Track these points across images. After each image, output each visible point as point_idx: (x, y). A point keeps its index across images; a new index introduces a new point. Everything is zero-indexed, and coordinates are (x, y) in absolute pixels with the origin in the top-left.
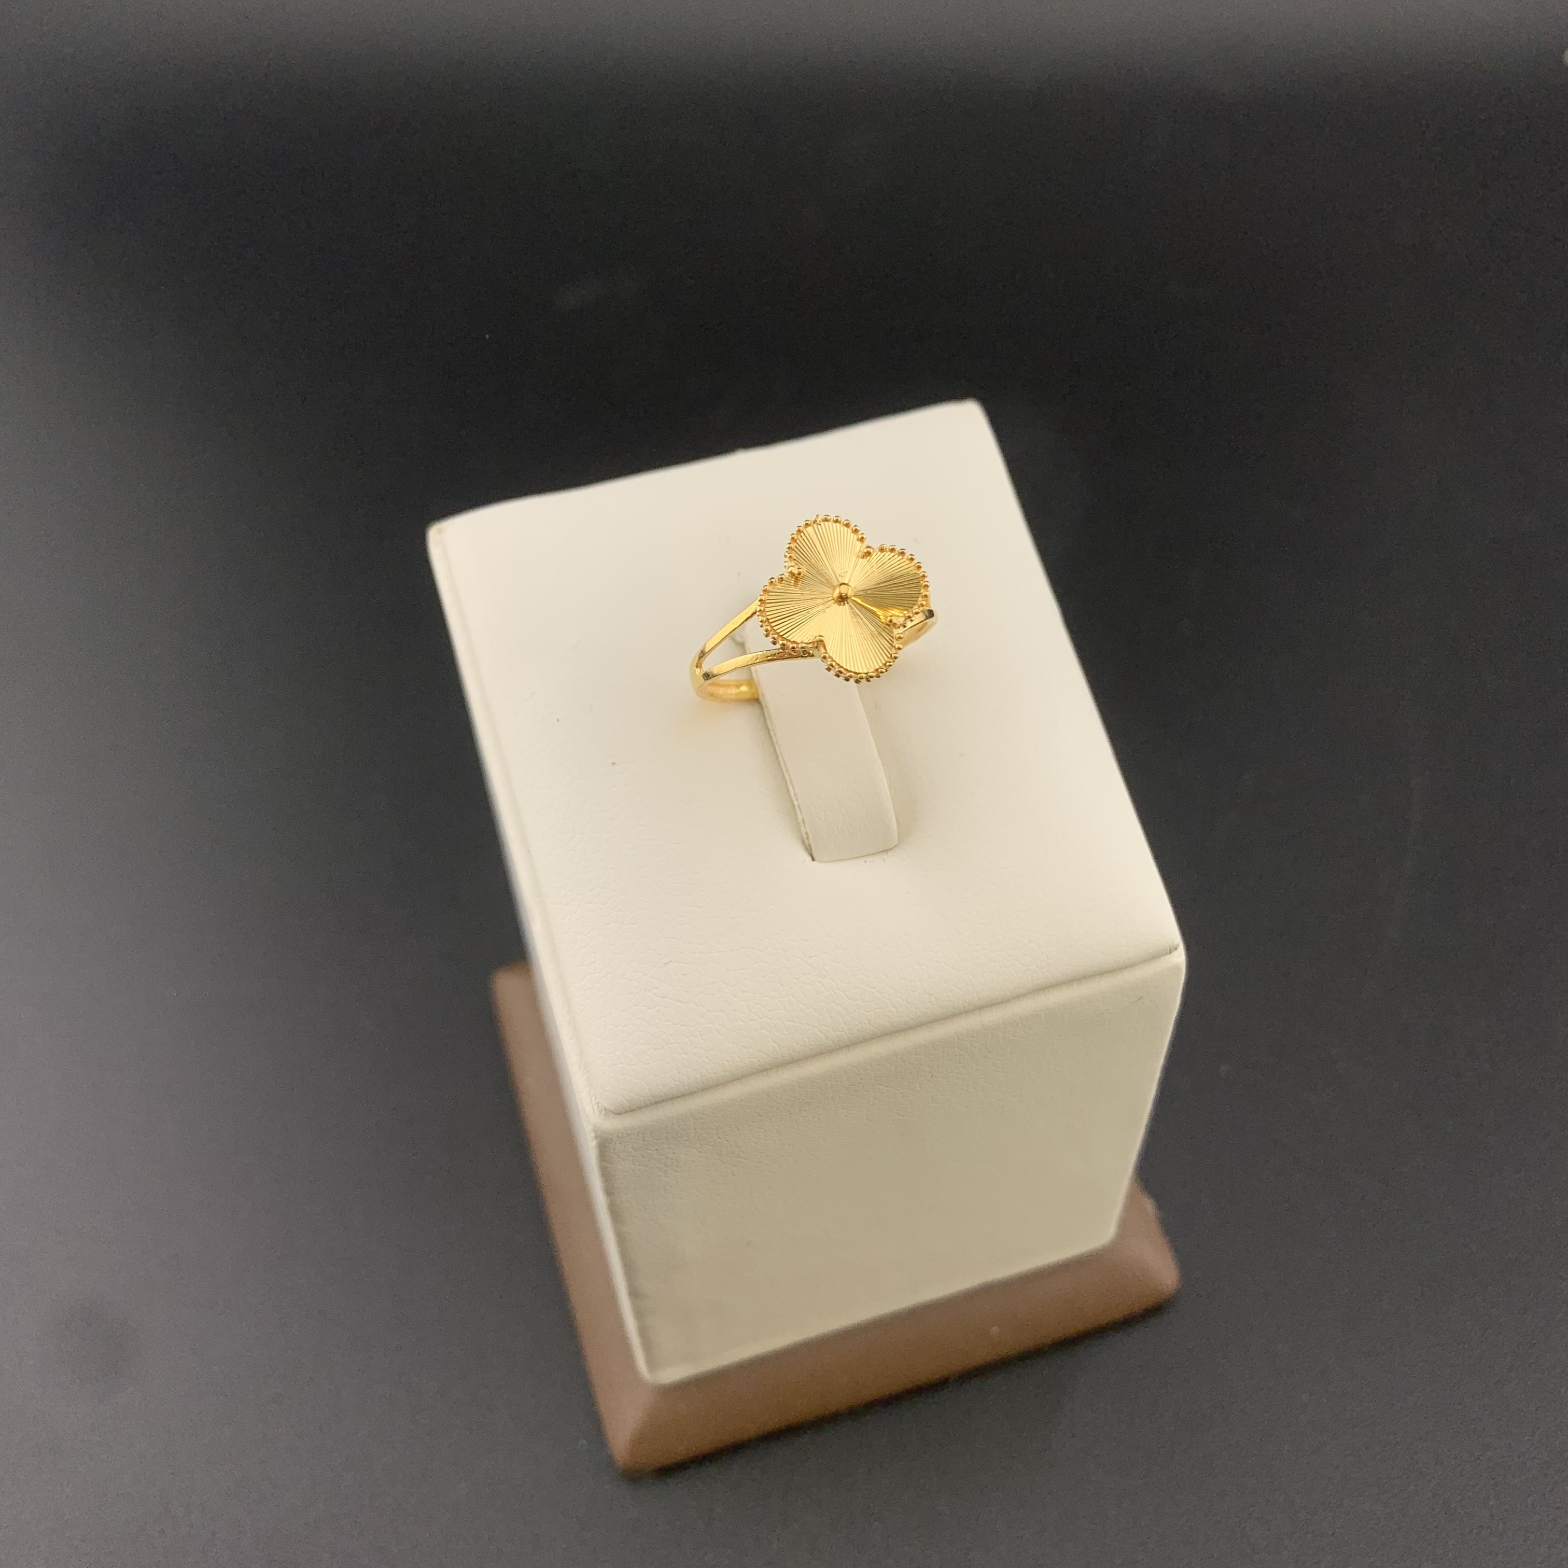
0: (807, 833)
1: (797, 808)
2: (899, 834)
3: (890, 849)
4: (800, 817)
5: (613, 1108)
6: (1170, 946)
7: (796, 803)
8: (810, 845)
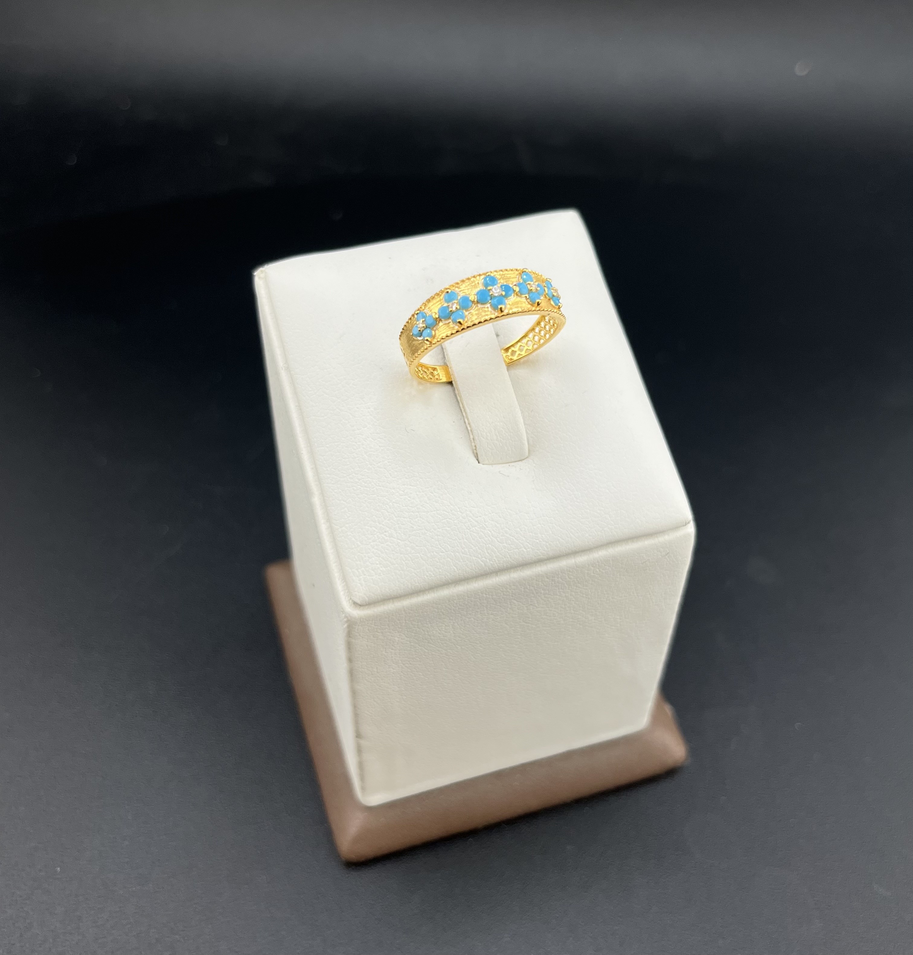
0: (475, 446)
1: (470, 431)
2: (529, 451)
3: (523, 460)
4: (471, 437)
5: (359, 602)
6: (685, 520)
7: (469, 428)
8: (477, 453)
